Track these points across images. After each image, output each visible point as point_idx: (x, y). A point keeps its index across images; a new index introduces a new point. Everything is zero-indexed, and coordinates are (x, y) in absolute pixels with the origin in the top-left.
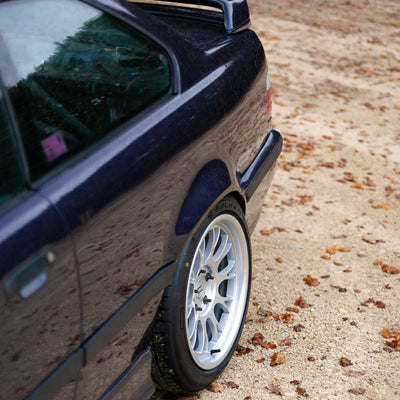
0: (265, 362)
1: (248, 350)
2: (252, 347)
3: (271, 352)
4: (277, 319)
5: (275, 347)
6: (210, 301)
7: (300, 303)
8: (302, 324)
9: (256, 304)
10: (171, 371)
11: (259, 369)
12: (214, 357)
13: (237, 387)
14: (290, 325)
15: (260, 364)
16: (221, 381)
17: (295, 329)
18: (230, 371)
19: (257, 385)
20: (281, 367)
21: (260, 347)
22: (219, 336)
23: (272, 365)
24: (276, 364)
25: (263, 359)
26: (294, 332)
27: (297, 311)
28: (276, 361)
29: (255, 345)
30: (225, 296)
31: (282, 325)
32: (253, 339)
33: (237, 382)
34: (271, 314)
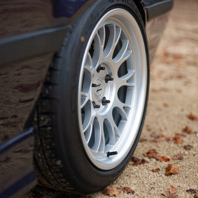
0: (160, 172)
1: (143, 161)
2: (147, 159)
3: (165, 164)
4: (168, 140)
5: (168, 160)
6: (109, 102)
7: (186, 130)
8: (191, 145)
9: (149, 130)
10: (59, 162)
11: (154, 177)
12: (111, 159)
13: (133, 192)
14: (180, 145)
15: (155, 174)
16: (117, 186)
17: (185, 148)
18: (126, 178)
19: (153, 192)
20: (176, 177)
21: (154, 160)
22: (117, 140)
23: (166, 175)
24: (171, 174)
25: (158, 170)
26: (184, 150)
27: (185, 136)
28: (171, 171)
29: (150, 158)
30: (124, 102)
31: (172, 145)
32: (148, 153)
33: (133, 188)
34: (163, 136)
